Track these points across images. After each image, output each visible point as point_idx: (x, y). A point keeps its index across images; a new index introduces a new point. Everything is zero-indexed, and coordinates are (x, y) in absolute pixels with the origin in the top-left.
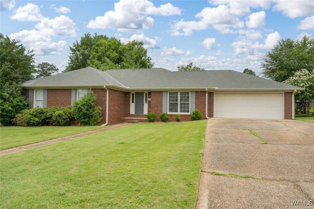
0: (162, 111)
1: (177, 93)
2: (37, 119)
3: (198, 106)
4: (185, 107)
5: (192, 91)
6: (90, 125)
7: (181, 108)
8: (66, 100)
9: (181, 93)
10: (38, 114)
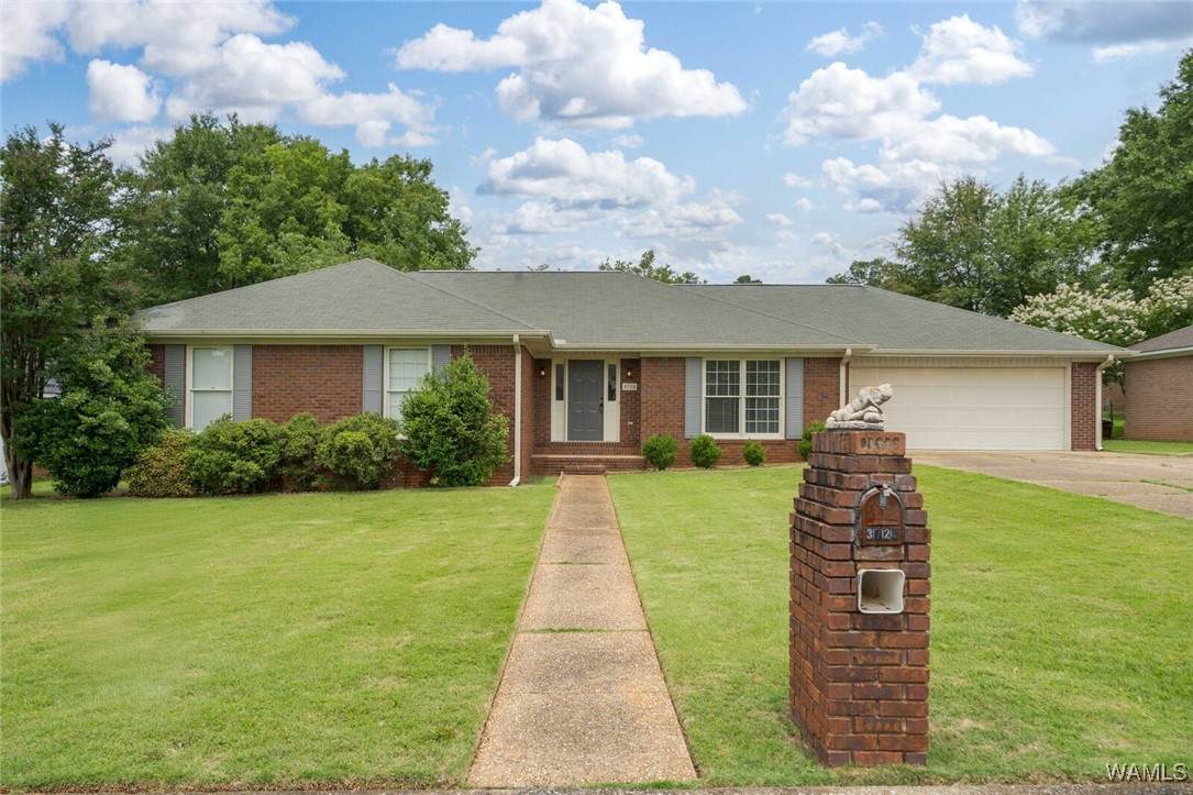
0: (683, 427)
1: (735, 365)
2: (254, 467)
3: (811, 409)
4: (764, 415)
5: (791, 357)
6: (469, 485)
7: (750, 415)
8: (339, 390)
9: (751, 365)
10: (253, 444)
